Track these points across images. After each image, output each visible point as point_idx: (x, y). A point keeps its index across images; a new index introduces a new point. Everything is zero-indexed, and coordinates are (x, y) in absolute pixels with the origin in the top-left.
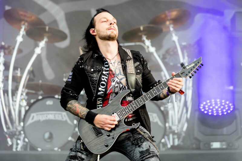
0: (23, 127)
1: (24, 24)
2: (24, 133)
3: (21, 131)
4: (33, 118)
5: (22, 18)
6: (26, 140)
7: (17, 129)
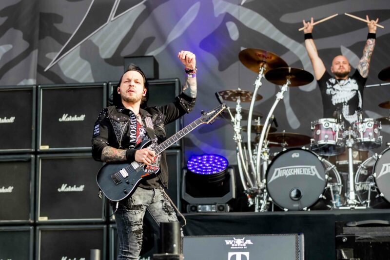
0: (266, 184)
1: (262, 66)
2: (268, 191)
3: (264, 188)
4: (277, 174)
5: (261, 59)
6: (270, 199)
7: (259, 187)
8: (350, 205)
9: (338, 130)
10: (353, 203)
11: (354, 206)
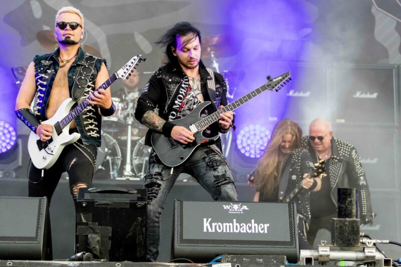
8: (125, 176)
9: (120, 108)
10: (129, 174)
11: (129, 178)
